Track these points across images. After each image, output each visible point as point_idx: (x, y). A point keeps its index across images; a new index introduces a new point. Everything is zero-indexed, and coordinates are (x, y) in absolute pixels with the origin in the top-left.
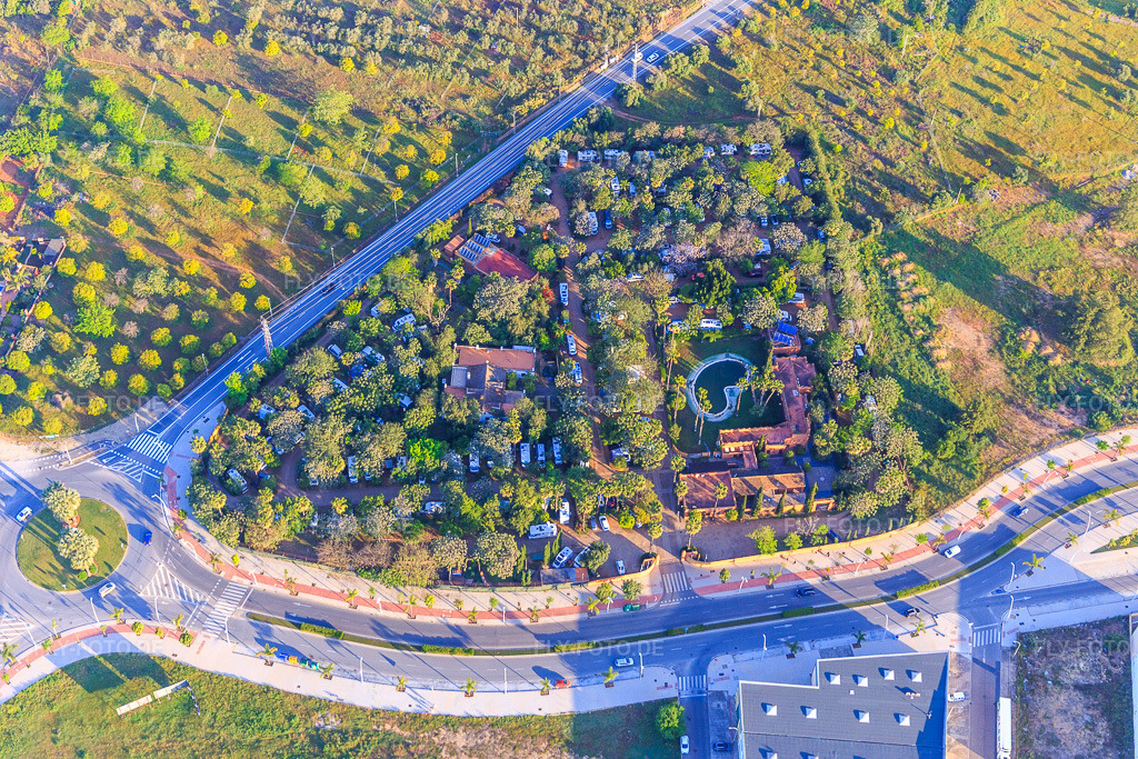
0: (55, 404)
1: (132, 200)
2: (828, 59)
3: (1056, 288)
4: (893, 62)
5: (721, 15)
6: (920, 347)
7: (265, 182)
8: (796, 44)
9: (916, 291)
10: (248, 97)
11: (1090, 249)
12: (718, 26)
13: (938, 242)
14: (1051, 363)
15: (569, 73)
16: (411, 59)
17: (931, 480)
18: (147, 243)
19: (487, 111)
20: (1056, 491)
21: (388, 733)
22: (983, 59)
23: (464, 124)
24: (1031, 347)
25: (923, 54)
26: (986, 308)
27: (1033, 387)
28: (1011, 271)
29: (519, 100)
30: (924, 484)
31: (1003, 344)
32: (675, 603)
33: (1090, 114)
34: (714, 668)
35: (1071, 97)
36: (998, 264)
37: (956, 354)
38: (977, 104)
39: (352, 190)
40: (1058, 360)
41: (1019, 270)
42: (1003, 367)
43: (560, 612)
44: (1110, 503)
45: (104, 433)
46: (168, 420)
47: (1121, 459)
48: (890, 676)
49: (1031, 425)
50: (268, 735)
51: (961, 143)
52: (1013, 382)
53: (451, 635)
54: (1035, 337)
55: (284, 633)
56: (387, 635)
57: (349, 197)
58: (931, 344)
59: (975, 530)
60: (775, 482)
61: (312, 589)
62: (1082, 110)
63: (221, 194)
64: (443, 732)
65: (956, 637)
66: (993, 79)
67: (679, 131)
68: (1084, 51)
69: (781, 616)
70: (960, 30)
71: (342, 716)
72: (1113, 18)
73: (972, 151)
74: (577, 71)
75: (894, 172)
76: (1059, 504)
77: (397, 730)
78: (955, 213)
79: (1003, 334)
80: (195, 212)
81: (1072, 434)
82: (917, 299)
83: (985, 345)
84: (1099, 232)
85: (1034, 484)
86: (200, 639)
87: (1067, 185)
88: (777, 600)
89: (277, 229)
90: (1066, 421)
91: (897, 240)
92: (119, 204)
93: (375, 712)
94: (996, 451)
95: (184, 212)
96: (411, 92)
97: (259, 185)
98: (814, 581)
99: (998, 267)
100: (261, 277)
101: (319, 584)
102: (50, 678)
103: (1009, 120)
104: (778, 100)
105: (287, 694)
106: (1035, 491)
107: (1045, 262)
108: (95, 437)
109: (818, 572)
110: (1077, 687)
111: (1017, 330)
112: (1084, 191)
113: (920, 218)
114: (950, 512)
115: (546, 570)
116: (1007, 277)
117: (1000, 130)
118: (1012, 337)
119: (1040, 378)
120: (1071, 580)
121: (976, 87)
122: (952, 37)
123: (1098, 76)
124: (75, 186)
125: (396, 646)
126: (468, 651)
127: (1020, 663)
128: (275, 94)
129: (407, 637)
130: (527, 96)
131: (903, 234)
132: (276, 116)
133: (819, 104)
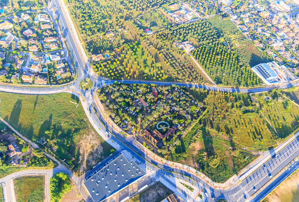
0: (101, 71)
1: (130, 59)
2: (221, 103)
3: (216, 152)
4: (229, 110)
5: (214, 89)
6: (190, 142)
7: (144, 67)
8: (219, 99)
9: (198, 136)
10: (152, 58)
11: (227, 151)
12: (212, 90)
13: (208, 134)
14: (204, 158)
15: (188, 81)
16: (173, 66)
17: (172, 156)
18: (126, 63)
19: (174, 77)
20: (185, 172)
21: (88, 126)
22: (242, 119)
23: (170, 77)
24: (204, 155)
25: (234, 112)
26: (204, 145)
27: (198, 159)
28: (213, 145)
29: (179, 79)
30: (171, 156)
31: (201, 151)
32: (129, 141)
33: (249, 137)
34: (124, 151)
35: (248, 133)
36: (213, 142)
37: (194, 147)
38: (234, 124)
39: (151, 74)
40: (205, 159)
41: (214, 146)
42: (197, 153)
43: (118, 131)
44: (190, 180)
45: (101, 77)
46: (107, 81)
47: (198, 176)
48: (137, 169)
49: (192, 162)
50: (79, 116)
51: (226, 126)
52: (196, 156)
53: (105, 123)
54: (206, 154)
55: (92, 108)
56: (100, 117)
57: (150, 75)
58: (192, 143)
59: (170, 166)
60: (154, 139)
61: (100, 107)
62: (248, 136)
63: (138, 65)
64: (93, 131)
65: (152, 174)
66: (240, 123)
67: (191, 96)
68: (258, 130)
69: (137, 153)
70: (243, 114)
71: (87, 120)
72: (268, 129)
73: (226, 128)
74: (189, 81)
75: (213, 122)
76: (183, 173)
77: (89, 126)
78: (215, 132)
79: (202, 150)
80: (134, 64)
81: (195, 168)
82: (196, 137)
83: (199, 149)
84: (231, 151)
85: (183, 169)
86: (85, 102)
87: (234, 142)
88: (139, 151)
89: (139, 72)
90: (197, 166)
91: (203, 129)
92: (129, 58)
93: (90, 123)
94: (184, 161)
95: (133, 63)
96: (169, 70)
97: (143, 67)
98: (145, 153)
99: (212, 143)
100: (132, 75)
101: (101, 107)
102: (70, 94)
103: (236, 129)
104: (209, 103)
105: (85, 114)
106: (182, 169)
107: (219, 148)
108: (100, 77)
109: (147, 153)
110: (158, 193)
111: (205, 151)
112: (235, 145)
113: (209, 129)
114: (170, 162)
115: (121, 126)
116: (212, 145)
117: (233, 129)
118: (203, 151)
119: (200, 159)
120: (173, 182)
121: (237, 122)
122: (241, 114)
123: (256, 134)
124: (127, 53)
125: (99, 119)
126: (104, 126)
127: (155, 184)
128: (155, 59)
129: (101, 119)
130: (180, 80)
131: (205, 129)
132: (153, 61)
133: (213, 107)
